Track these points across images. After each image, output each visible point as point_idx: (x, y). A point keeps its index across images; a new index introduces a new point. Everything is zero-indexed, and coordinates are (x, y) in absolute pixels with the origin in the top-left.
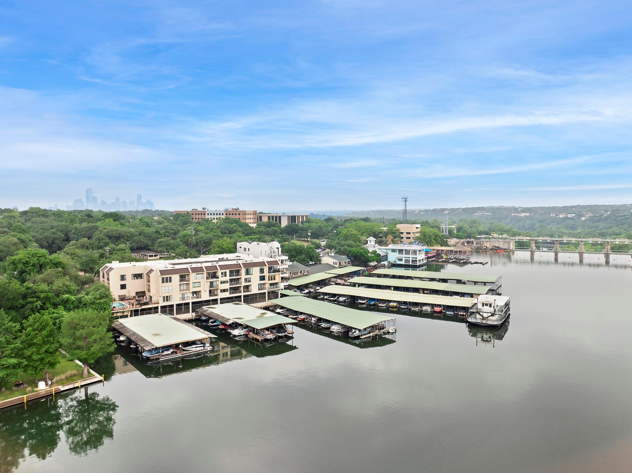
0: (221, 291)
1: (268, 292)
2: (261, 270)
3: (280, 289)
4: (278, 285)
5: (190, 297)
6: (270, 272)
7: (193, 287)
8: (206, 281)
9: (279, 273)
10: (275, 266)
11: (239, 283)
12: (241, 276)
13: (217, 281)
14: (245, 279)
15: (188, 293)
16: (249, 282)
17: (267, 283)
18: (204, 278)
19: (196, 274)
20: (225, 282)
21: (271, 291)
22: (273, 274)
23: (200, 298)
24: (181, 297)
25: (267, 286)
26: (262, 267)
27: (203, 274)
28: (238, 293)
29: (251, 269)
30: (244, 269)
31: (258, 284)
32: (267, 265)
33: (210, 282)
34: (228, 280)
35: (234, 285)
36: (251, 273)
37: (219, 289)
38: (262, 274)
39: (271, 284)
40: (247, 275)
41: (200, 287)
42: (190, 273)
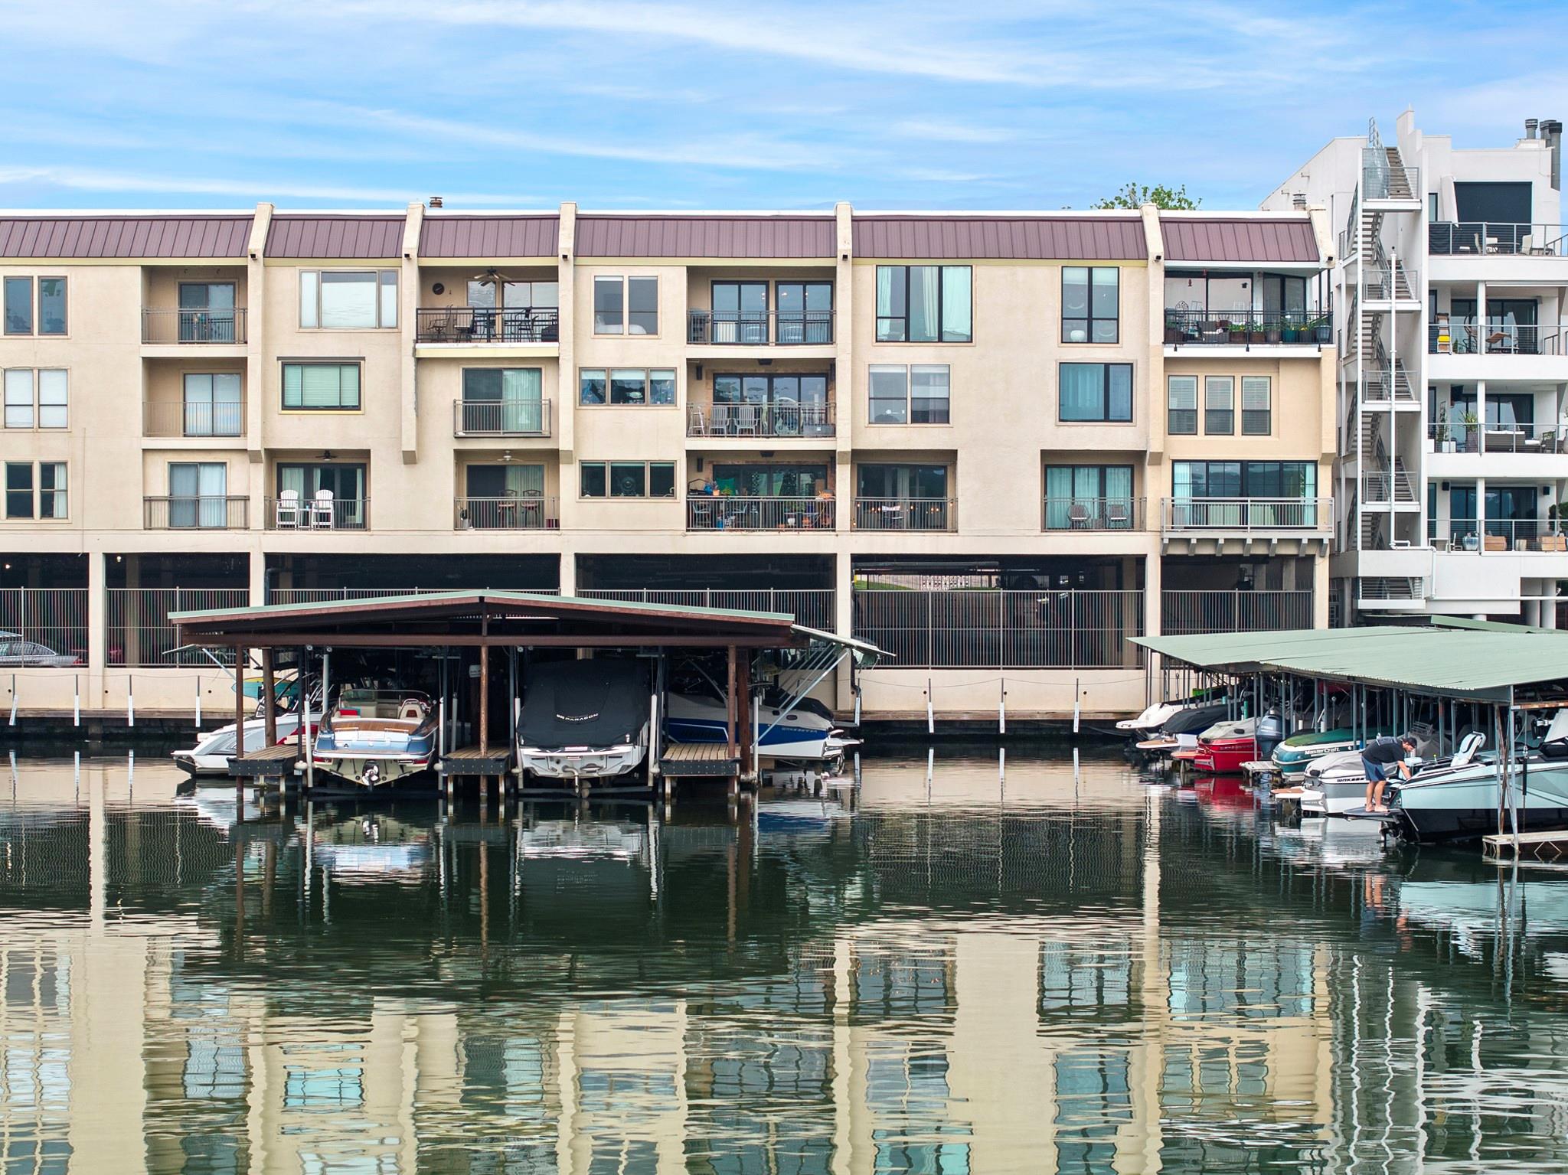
0: (593, 480)
1: (1167, 561)
2: (1084, 305)
3: (1326, 534)
4: (1310, 491)
5: (252, 503)
6: (1191, 330)
7: (285, 407)
8: (419, 360)
9: (1309, 351)
10: (1267, 274)
11: (811, 421)
12: (830, 340)
13: (540, 370)
14: (877, 380)
15: (234, 460)
16: (926, 420)
17: (1157, 459)
18: (396, 328)
19: (310, 280)
20: (642, 390)
21: (1208, 550)
22: (1237, 351)
23: (363, 526)
24: (167, 494)
25: (1155, 484)
26: (1090, 269)
27: (391, 277)
28: (791, 521)
29: (956, 279)
30: (867, 270)
31: (1044, 453)
32: (1155, 244)
33: (466, 372)
34: (673, 370)
35: (746, 433)
36: (956, 321)
37: (569, 453)
38: (1090, 340)
39: (1217, 475)
40: (907, 340)
41: (357, 408)
42: (249, 262)
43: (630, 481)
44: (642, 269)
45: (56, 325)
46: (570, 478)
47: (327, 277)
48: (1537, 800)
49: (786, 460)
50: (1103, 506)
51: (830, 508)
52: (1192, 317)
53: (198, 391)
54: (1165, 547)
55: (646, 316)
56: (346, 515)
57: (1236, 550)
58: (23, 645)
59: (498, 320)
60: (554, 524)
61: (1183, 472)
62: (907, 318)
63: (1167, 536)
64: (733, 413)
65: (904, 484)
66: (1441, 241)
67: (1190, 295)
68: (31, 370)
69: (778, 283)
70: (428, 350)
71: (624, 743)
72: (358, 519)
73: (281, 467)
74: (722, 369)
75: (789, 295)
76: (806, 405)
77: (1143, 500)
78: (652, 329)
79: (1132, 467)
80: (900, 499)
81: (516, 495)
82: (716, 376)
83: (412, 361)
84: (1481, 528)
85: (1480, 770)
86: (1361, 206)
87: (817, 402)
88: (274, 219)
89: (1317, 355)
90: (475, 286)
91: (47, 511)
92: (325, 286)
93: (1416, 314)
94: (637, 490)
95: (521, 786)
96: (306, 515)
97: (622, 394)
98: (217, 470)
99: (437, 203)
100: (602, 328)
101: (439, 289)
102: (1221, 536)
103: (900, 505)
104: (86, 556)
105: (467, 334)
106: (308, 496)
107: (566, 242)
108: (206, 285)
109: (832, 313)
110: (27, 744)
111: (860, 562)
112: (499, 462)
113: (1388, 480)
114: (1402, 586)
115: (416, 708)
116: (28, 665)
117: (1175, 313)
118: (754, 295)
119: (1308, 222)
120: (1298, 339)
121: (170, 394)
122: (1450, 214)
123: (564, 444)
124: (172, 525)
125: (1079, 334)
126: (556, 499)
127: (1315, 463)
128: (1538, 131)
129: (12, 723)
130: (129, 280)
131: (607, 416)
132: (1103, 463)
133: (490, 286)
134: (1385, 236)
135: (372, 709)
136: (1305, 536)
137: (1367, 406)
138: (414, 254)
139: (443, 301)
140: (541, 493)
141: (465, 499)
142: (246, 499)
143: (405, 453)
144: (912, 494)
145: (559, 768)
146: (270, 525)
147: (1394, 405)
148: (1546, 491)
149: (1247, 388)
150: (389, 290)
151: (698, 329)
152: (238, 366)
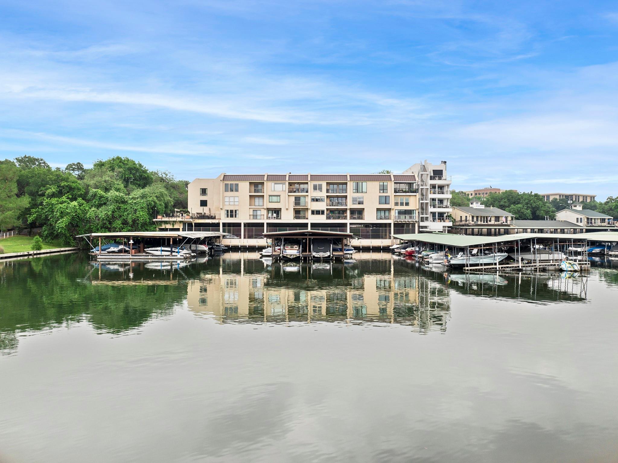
0: (313, 212)
1: (394, 224)
2: (383, 188)
3: (417, 220)
4: (415, 214)
5: (265, 216)
6: (397, 191)
7: (269, 202)
8: (288, 195)
9: (415, 194)
10: (408, 183)
11: (343, 204)
12: (346, 193)
13: (305, 197)
14: (353, 198)
15: (262, 210)
16: (360, 204)
17: (393, 209)
18: (285, 191)
19: (273, 184)
20: (320, 200)
21: (400, 222)
22: (404, 194)
23: (280, 219)
24: (252, 214)
25: (393, 213)
26: (383, 183)
27: (285, 184)
28: (341, 218)
29: (364, 184)
30: (352, 182)
31: (377, 208)
32: (393, 179)
33: (295, 197)
34: (324, 197)
35: (335, 206)
36: (364, 190)
37: (310, 209)
38: (383, 193)
39: (401, 212)
40: (357, 193)
41: (280, 202)
42: (264, 181)
43: (318, 212)
44: (320, 183)
45: (237, 190)
46: (310, 212)
47: (275, 184)
48: (471, 262)
49: (340, 210)
50: (385, 216)
51: (346, 216)
52: (398, 189)
53: (257, 200)
54: (394, 222)
55: (320, 189)
56: (278, 217)
57: (404, 222)
58: (232, 236)
59: (299, 190)
60: (307, 219)
61: (397, 211)
62: (357, 189)
63: (394, 220)
64: (333, 203)
65: (357, 213)
66: (431, 178)
67: (398, 186)
68: (233, 197)
69: (339, 185)
70: (290, 194)
71: (328, 252)
72: (279, 218)
73: (268, 210)
74: (331, 197)
75: (341, 186)
76: (343, 202)
77: (391, 215)
78: (321, 191)
79: (389, 211)
80: (356, 215)
81: (302, 214)
82: (330, 198)
83: (287, 195)
84: (437, 219)
85: (462, 258)
86: (420, 173)
87: (344, 201)
88: (268, 175)
89: (416, 194)
90: (296, 185)
91: (235, 217)
92: (275, 185)
93: (428, 188)
94: (319, 214)
95: (312, 258)
96: (272, 217)
97: (317, 200)
98: (260, 211)
99: (290, 173)
100: (314, 191)
101: (291, 185)
102: (402, 220)
103: (356, 216)
104: (241, 223)
105: (295, 192)
106: (272, 215)
107: (309, 179)
108: (258, 185)
109: (347, 189)
110: (233, 250)
111: (351, 224)
112: (299, 210)
113: (424, 212)
114: (426, 227)
115: (297, 246)
116: (233, 238)
117: (396, 189)
118: (335, 186)
119: (414, 176)
120: (413, 192)
121: (253, 200)
122: (432, 175)
123: (309, 207)
124: (253, 219)
125: (382, 192)
126: (308, 215)
127: (416, 210)
128: (443, 163)
129: (230, 247)
130: (247, 184)
131: (315, 203)
132: (385, 210)
133: (298, 185)
134: (423, 178)
135: (290, 247)
136: (414, 220)
137: (421, 202)
138: (288, 180)
139: (292, 187)
140: (305, 214)
141: (295, 215)
142: (264, 215)
143: (286, 209)
144: (358, 214)
145: (319, 255)
146: (267, 219)
147: (425, 201)
148: (445, 213)
149: (406, 199)
150: (284, 186)
151: (328, 191)
152: (263, 196)
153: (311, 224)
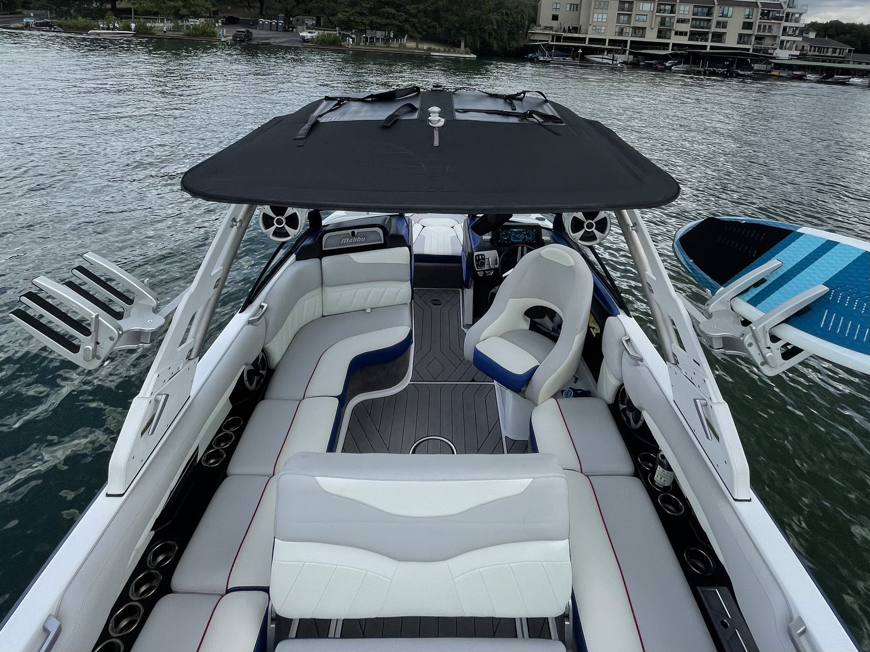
0: (677, 33)
5: (630, 33)
7: (636, 21)
8: (655, 16)
11: (707, 27)
13: (671, 18)
15: (628, 27)
16: (723, 28)
18: (653, 11)
20: (685, 21)
24: (618, 32)
28: (702, 40)
29: (731, 9)
31: (739, 33)
32: (760, 6)
33: (661, 17)
34: (690, 19)
36: (729, 15)
40: (723, 17)
41: (646, 21)
43: (681, 34)
46: (673, 33)
49: (703, 32)
50: (745, 41)
51: (708, 39)
60: (670, 39)
62: (723, 14)
64: (697, 25)
65: (718, 37)
70: (657, 14)
72: (644, 36)
73: (634, 29)
77: (751, 41)
81: (665, 35)
82: (696, 20)
87: (709, 25)
92: (644, 4)
96: (637, 35)
97: (682, 22)
98: (626, 29)
104: (606, 39)
105: (663, 12)
109: (713, 13)
111: (711, 47)
112: (664, 30)
121: (620, 18)
123: (673, 28)
124: (618, 36)
125: (747, 18)
132: (746, 35)
146: (632, 37)
152: (630, 15)
153: (673, 44)
